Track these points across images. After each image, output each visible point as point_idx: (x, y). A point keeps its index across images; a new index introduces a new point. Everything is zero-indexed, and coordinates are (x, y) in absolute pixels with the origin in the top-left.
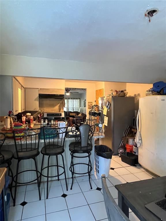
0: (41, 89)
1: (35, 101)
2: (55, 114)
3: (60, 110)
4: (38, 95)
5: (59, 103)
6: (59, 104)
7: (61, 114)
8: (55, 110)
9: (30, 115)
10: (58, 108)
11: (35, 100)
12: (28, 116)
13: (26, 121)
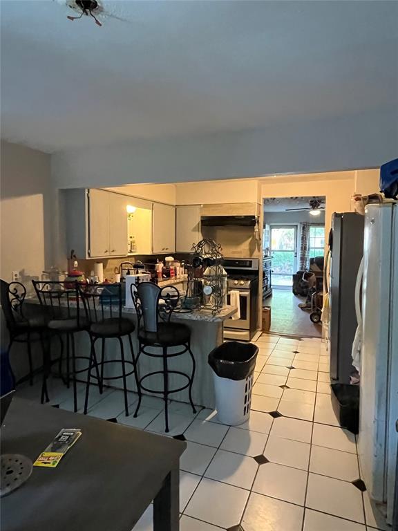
0: (205, 206)
1: (194, 233)
2: (237, 261)
3: (252, 251)
4: (199, 220)
5: (250, 237)
6: (250, 239)
7: (251, 261)
8: (241, 252)
9: (172, 262)
10: (248, 248)
11: (194, 230)
12: (169, 262)
13: (163, 273)
